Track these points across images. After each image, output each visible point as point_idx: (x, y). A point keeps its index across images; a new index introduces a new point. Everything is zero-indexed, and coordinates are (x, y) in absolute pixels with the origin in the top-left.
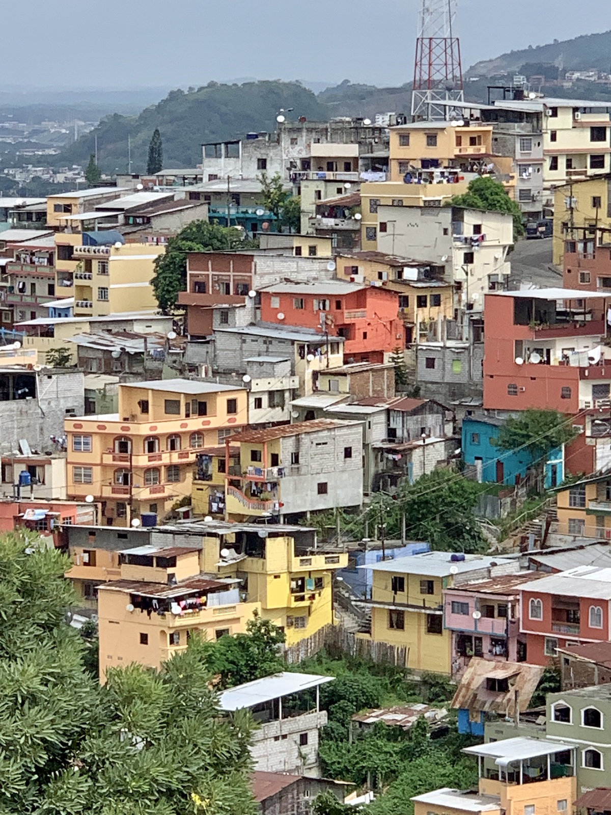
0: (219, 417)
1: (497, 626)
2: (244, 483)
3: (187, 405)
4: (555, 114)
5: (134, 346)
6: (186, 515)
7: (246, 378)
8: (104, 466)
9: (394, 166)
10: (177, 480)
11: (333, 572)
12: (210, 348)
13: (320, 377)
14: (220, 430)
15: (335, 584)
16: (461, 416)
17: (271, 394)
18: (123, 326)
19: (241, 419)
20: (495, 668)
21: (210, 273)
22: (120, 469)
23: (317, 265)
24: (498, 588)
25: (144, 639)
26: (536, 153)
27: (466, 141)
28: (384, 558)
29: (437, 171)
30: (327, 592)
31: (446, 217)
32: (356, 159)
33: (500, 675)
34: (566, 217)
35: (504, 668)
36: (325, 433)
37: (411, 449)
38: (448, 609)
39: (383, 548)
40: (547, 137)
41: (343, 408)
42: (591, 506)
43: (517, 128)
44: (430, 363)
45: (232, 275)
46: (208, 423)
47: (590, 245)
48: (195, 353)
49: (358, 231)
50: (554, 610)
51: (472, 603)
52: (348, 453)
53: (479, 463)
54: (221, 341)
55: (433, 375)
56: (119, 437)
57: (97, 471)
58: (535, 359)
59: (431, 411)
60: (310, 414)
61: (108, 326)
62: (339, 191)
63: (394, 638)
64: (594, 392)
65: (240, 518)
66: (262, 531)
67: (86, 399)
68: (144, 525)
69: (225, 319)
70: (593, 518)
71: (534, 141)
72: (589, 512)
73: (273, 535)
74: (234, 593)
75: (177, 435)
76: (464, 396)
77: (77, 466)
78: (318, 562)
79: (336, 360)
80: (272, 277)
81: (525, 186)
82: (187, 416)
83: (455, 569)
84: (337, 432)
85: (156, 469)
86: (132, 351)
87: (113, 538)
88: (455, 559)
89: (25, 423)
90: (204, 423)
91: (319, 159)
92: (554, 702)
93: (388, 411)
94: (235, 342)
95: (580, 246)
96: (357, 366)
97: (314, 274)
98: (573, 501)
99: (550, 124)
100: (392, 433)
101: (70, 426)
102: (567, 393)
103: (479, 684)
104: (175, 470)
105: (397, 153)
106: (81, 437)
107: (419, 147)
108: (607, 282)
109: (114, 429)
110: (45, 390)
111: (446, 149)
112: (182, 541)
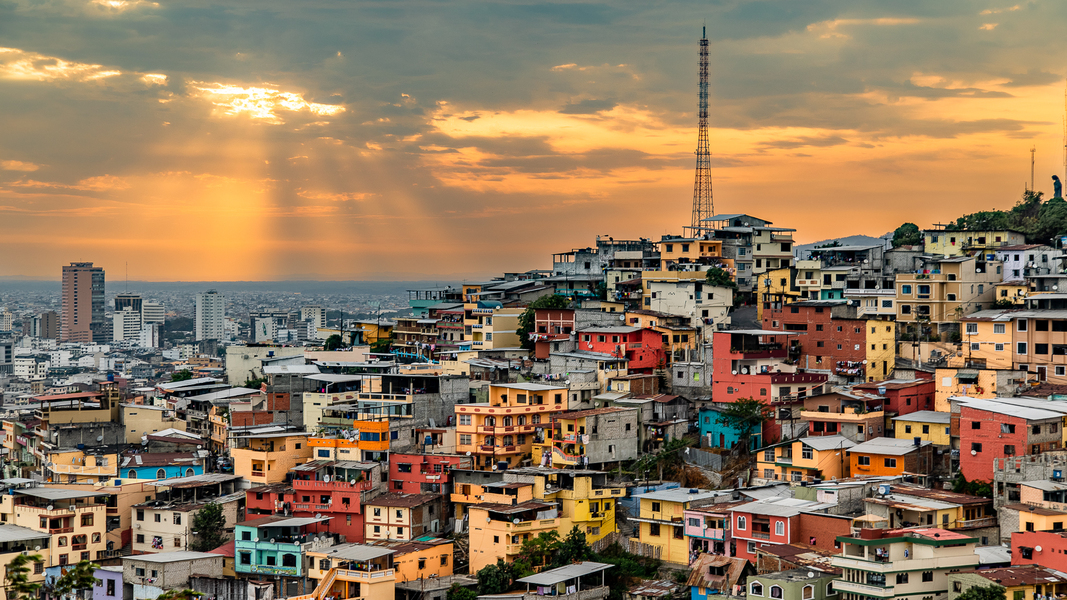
0: (550, 405)
1: (717, 534)
2: (564, 444)
3: (530, 397)
4: (759, 235)
5: (503, 365)
6: (528, 465)
7: (567, 382)
8: (479, 434)
9: (664, 264)
10: (524, 443)
11: (617, 500)
12: (547, 365)
13: (613, 382)
14: (551, 413)
15: (617, 507)
16: (698, 406)
17: (583, 392)
18: (499, 354)
19: (564, 406)
20: (715, 560)
21: (549, 321)
22: (488, 436)
23: (613, 317)
24: (718, 510)
25: (496, 539)
26: (748, 257)
27: (706, 249)
28: (648, 491)
29: (688, 266)
30: (612, 511)
31: (691, 289)
32: (641, 260)
33: (718, 564)
34: (765, 291)
35: (721, 560)
36: (614, 415)
37: (667, 426)
38: (687, 522)
39: (648, 485)
40: (755, 247)
41: (626, 400)
42: (777, 460)
43: (738, 242)
44: (680, 375)
45: (561, 322)
46: (543, 408)
47: (779, 304)
48: (538, 368)
49: (640, 300)
50: (753, 523)
51: (702, 520)
52: (628, 427)
53: (709, 435)
54: (554, 361)
55: (682, 382)
56: (488, 416)
57: (474, 437)
58: (744, 371)
59: (680, 404)
60: (606, 403)
61: (488, 354)
62: (630, 277)
63: (654, 541)
64: (781, 392)
65: (560, 466)
66: (572, 473)
67: (471, 394)
68: (500, 468)
69: (557, 348)
70: (779, 468)
71: (747, 250)
72: (777, 464)
73: (578, 476)
74: (554, 511)
75: (524, 415)
76: (701, 394)
77: (463, 434)
78: (607, 493)
79: (623, 372)
80: (586, 324)
81: (742, 276)
82: (531, 404)
83: (692, 497)
84: (621, 414)
85: (510, 436)
86: (502, 368)
87: (481, 477)
88: (692, 492)
89: (432, 407)
90: (541, 409)
91: (619, 261)
92: (751, 581)
93: (653, 402)
94: (562, 361)
95: (773, 305)
96: (635, 376)
97: (611, 322)
98: (767, 458)
99: (756, 240)
100: (656, 416)
101: (458, 409)
102: (764, 392)
103: (705, 570)
104: (522, 437)
105: (665, 256)
106: (465, 416)
107: (678, 252)
108: (789, 327)
109: (485, 411)
110: (445, 388)
111: (694, 253)
112: (522, 479)
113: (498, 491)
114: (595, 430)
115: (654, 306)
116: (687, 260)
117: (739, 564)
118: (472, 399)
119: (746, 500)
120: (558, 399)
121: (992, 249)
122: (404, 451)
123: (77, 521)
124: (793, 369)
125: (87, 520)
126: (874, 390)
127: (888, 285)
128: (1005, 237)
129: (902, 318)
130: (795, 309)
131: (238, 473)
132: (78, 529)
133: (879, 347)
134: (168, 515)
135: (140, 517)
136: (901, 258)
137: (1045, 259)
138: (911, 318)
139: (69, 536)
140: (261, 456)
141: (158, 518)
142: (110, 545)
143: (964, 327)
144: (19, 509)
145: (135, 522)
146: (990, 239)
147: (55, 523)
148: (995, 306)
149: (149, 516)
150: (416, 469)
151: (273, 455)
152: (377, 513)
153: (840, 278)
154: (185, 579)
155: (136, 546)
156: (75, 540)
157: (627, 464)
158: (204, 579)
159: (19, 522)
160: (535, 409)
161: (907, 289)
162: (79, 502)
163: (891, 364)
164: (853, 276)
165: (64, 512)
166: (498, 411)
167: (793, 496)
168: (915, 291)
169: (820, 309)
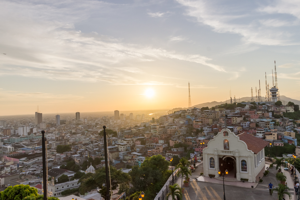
61: (170, 123)
100: (188, 129)
101: (167, 129)
102: (199, 127)
103: (194, 146)
104: (174, 132)
105: (187, 112)
106: (168, 130)
107: (189, 111)
108: (201, 119)
109: (170, 130)
110: (166, 127)
111: (190, 111)
112: (175, 137)
113: (172, 138)
114: (182, 131)
115: (187, 117)
116: (190, 112)
117: (198, 145)
118: (169, 128)
119: (198, 138)
120: (178, 128)
121: (222, 110)
122: (162, 134)
123: (130, 142)
124: (202, 124)
125: (131, 142)
126: (210, 126)
127: (211, 114)
128: (223, 109)
129: (213, 118)
130: (202, 117)
131: (145, 137)
132: (130, 143)
133: (211, 121)
134: (139, 141)
135: (136, 142)
136: (213, 111)
137: (228, 111)
138: (214, 118)
139: (129, 144)
140: (148, 135)
141: (138, 142)
142: (133, 144)
143: (220, 119)
144: (124, 141)
145: (135, 142)
146: (222, 109)
147: (128, 143)
148: (223, 116)
149: (137, 142)
150: (164, 136)
151: (149, 135)
152: (160, 141)
153: (206, 114)
154: (141, 148)
155: (136, 145)
156: (130, 144)
157: (185, 135)
158: (143, 148)
159: (124, 142)
160: (175, 129)
161: (213, 115)
162: (130, 140)
163: (212, 123)
164: (208, 114)
165: (128, 141)
166: (172, 130)
167: (203, 137)
168: (214, 115)
169: (204, 117)
